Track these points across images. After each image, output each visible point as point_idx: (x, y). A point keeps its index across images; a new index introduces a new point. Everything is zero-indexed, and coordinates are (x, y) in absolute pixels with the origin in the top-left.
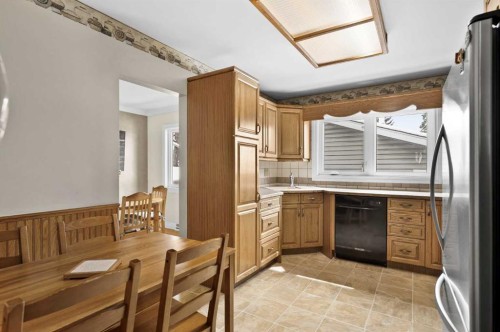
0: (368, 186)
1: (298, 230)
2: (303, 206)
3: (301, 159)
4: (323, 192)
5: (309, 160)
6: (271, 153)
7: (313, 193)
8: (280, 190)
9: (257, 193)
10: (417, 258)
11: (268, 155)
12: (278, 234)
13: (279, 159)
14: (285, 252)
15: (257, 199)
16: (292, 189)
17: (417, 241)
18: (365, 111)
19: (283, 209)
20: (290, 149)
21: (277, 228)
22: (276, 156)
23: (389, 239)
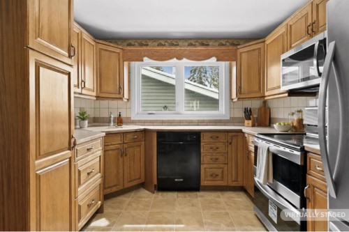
0: (180, 123)
1: (121, 171)
2: (125, 146)
3: (121, 99)
4: (145, 131)
5: (128, 100)
6: (89, 90)
7: (136, 131)
8: (100, 131)
9: (71, 137)
10: (222, 180)
11: (84, 92)
12: (99, 181)
13: (98, 97)
14: (107, 197)
15: (71, 146)
16: (113, 128)
17: (221, 166)
18: (179, 58)
19: (105, 151)
20: (110, 87)
21: (99, 174)
22: (94, 94)
23: (203, 167)
